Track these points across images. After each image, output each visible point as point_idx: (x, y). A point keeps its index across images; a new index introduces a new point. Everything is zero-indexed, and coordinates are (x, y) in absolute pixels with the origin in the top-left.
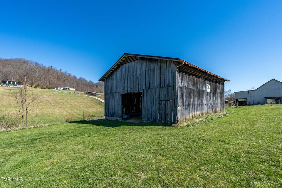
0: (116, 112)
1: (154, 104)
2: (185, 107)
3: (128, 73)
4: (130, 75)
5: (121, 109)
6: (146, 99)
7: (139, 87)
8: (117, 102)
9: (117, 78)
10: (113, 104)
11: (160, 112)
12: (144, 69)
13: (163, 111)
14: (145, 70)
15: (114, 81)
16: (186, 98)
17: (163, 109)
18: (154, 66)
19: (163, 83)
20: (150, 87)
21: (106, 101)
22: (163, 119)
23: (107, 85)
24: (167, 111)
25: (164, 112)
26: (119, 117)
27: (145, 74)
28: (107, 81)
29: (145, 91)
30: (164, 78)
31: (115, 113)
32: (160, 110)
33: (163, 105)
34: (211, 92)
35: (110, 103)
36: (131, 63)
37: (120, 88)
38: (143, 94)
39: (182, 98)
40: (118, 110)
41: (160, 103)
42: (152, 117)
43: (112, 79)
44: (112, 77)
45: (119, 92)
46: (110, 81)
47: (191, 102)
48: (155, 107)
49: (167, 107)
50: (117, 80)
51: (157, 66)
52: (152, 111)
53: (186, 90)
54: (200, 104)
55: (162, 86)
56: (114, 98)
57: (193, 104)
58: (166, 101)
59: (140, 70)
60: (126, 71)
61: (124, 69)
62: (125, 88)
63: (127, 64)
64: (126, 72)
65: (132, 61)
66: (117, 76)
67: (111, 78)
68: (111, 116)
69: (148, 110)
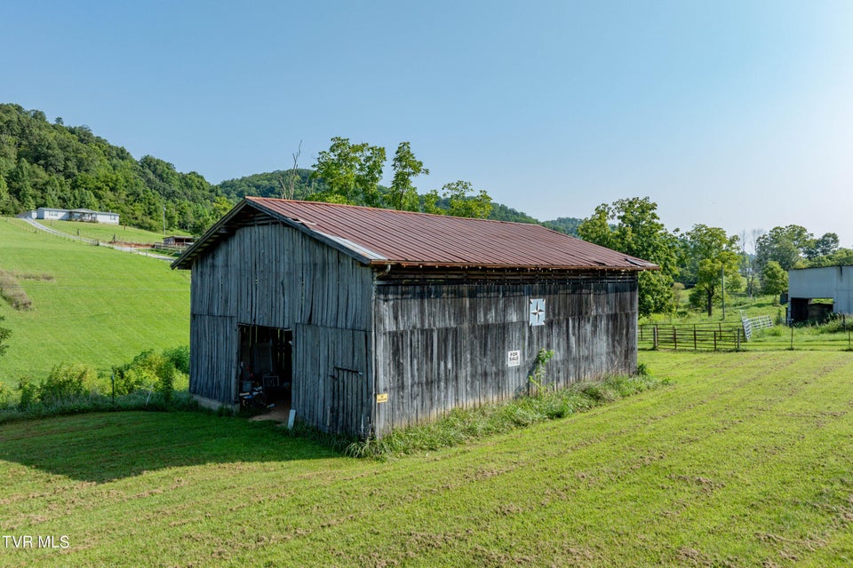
0: (222, 384)
1: (319, 375)
2: (408, 391)
3: (258, 260)
4: (262, 269)
5: (236, 377)
6: (301, 356)
7: (286, 315)
8: (227, 348)
9: (227, 265)
10: (215, 355)
11: (333, 404)
12: (298, 259)
13: (341, 402)
14: (300, 262)
15: (220, 273)
16: (415, 361)
17: (341, 397)
18: (323, 255)
19: (344, 315)
20: (313, 322)
21: (195, 340)
22: (340, 424)
23: (199, 283)
24: (350, 403)
25: (343, 407)
26: (230, 402)
27: (301, 275)
28: (199, 270)
29: (300, 330)
30: (345, 301)
31: (219, 388)
32: (333, 398)
33: (341, 384)
34: (550, 324)
35: (205, 349)
36: (266, 228)
37: (236, 304)
38: (294, 340)
39: (399, 367)
40: (228, 376)
41: (333, 377)
42: (315, 418)
43: (213, 266)
44: (213, 258)
45: (231, 317)
46: (207, 270)
47: (442, 372)
48: (323, 388)
49: (350, 392)
50: (226, 275)
51: (330, 258)
52: (314, 397)
53: (417, 337)
54: (485, 375)
55: (339, 325)
56: (218, 335)
57: (452, 375)
58: (348, 371)
59: (289, 259)
60: (254, 252)
61: (247, 241)
62: (249, 309)
63: (256, 228)
64: (253, 256)
65: (267, 224)
66: (227, 260)
67: (210, 261)
68: (209, 396)
69: (306, 392)
